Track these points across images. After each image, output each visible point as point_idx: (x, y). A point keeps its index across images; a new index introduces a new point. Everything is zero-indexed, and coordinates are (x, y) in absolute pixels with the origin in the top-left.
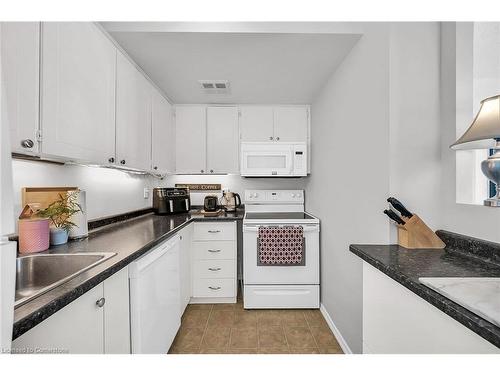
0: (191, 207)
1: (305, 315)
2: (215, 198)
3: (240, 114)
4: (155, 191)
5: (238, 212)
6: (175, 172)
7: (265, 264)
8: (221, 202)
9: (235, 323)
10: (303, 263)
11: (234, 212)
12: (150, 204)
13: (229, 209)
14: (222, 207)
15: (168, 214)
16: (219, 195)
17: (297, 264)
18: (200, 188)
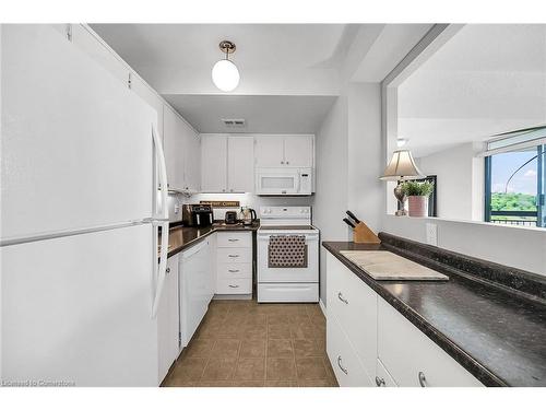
0: (214, 221)
1: (306, 307)
2: (235, 213)
3: (255, 142)
4: (184, 207)
5: (253, 225)
6: (200, 190)
7: (274, 266)
8: (240, 217)
9: (251, 312)
10: (305, 265)
11: (250, 225)
12: (180, 218)
13: (246, 223)
14: (240, 221)
15: (195, 226)
16: (238, 211)
17: (300, 266)
18: (221, 205)
